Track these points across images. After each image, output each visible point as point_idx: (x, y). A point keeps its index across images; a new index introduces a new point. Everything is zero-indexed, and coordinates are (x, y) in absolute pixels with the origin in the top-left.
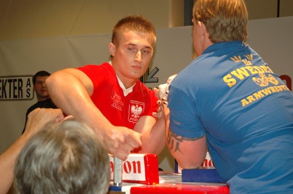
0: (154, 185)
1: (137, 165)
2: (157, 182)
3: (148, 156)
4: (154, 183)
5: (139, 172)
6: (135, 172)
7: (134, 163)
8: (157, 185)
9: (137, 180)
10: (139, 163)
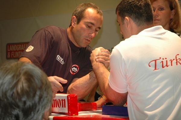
0: (74, 116)
3: (69, 96)
4: (74, 115)
6: (63, 107)
7: (62, 100)
8: (77, 116)
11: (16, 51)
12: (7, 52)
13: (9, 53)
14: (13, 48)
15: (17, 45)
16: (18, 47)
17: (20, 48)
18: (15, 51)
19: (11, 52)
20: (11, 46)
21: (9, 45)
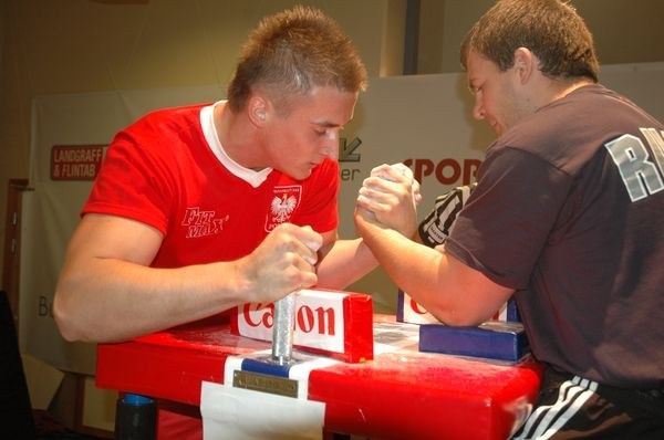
0: (364, 364)
1: (326, 316)
2: (370, 357)
3: (351, 298)
4: (362, 360)
5: (332, 332)
6: (321, 331)
7: (320, 311)
8: (370, 364)
9: (324, 348)
10: (331, 312)
11: (74, 163)
12: (53, 164)
13: (57, 167)
14: (67, 156)
15: (76, 150)
16: (79, 154)
17: (82, 156)
18: (71, 163)
19: (61, 164)
20: (62, 152)
21: (57, 149)
